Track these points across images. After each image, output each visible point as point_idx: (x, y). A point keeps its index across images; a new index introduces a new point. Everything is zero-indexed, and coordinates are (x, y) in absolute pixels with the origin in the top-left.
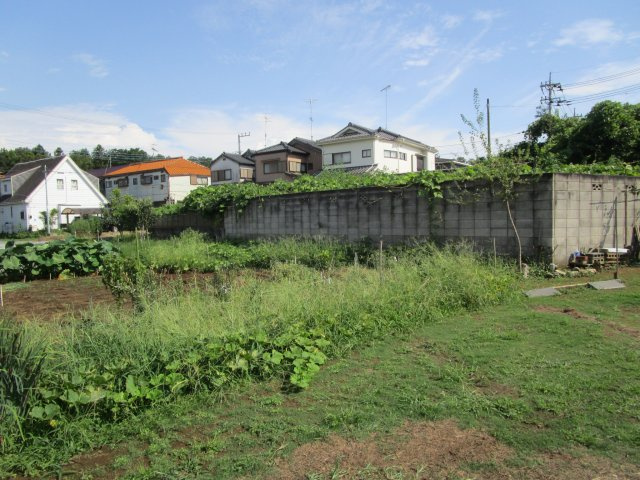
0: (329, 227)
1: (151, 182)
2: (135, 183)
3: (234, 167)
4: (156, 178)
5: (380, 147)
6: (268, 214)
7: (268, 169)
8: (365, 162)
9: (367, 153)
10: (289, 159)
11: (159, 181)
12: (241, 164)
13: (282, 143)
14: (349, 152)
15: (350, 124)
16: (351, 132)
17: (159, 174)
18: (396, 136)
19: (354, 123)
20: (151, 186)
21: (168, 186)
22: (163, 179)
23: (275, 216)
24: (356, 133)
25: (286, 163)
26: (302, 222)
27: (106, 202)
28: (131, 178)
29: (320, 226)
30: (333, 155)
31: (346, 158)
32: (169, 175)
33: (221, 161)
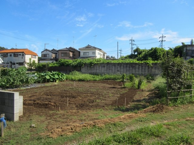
0: (120, 71)
1: (18, 56)
2: (11, 55)
3: (50, 53)
4: (20, 55)
5: (97, 52)
6: (101, 68)
7: (63, 55)
8: (93, 55)
9: (94, 53)
10: (70, 53)
11: (21, 56)
12: (53, 53)
13: (66, 48)
14: (88, 52)
15: (88, 45)
16: (88, 47)
17: (21, 54)
18: (101, 49)
19: (89, 45)
20: (18, 57)
21: (25, 58)
22: (23, 55)
23: (103, 68)
24: (90, 47)
25: (69, 54)
26: (112, 70)
27: (3, 62)
28: (9, 54)
29: (118, 71)
30: (84, 53)
31: (87, 54)
32: (25, 54)
33: (45, 51)
